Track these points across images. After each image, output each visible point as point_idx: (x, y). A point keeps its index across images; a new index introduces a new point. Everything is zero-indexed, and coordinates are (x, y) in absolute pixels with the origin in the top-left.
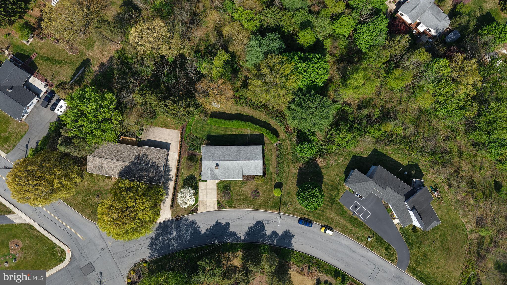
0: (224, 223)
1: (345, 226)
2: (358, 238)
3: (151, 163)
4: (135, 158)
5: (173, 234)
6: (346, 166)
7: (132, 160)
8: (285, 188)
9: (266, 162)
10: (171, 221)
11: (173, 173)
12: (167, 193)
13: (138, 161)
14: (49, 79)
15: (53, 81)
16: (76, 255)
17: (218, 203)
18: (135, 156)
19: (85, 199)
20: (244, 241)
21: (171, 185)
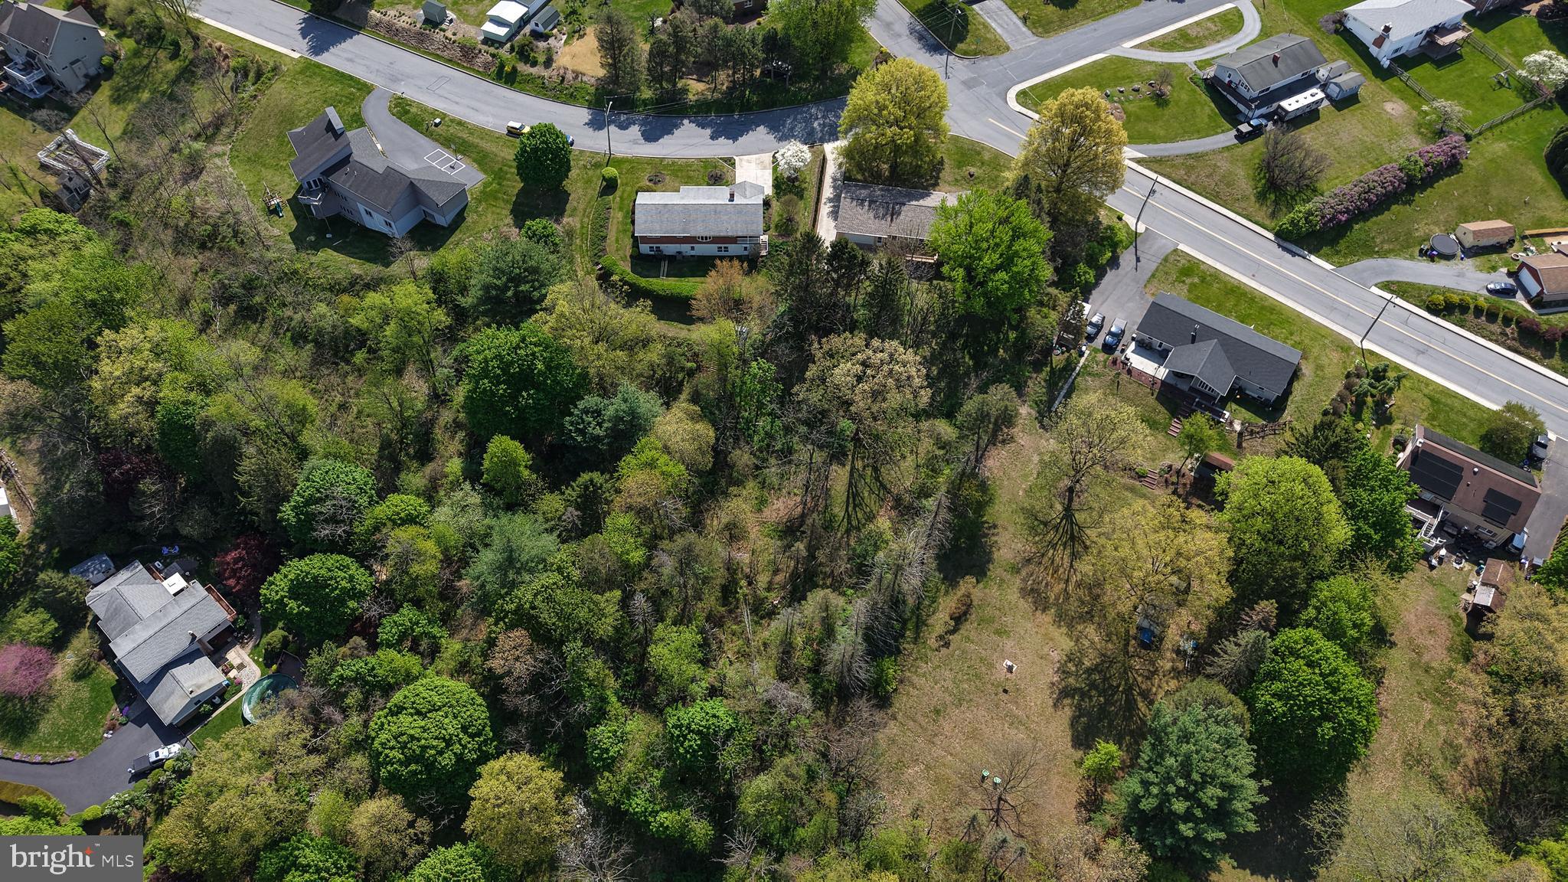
0: (722, 140)
1: (482, 139)
2: (460, 123)
3: (866, 204)
4: (899, 214)
5: (820, 125)
6: (458, 231)
7: (904, 208)
8: (594, 190)
9: (630, 226)
10: (822, 141)
11: (825, 209)
12: (835, 180)
13: (893, 208)
14: (1125, 376)
15: (1114, 372)
16: (999, 102)
17: (733, 164)
18: (902, 217)
19: (996, 173)
20: (685, 118)
21: (828, 192)
